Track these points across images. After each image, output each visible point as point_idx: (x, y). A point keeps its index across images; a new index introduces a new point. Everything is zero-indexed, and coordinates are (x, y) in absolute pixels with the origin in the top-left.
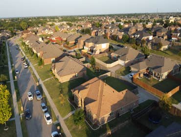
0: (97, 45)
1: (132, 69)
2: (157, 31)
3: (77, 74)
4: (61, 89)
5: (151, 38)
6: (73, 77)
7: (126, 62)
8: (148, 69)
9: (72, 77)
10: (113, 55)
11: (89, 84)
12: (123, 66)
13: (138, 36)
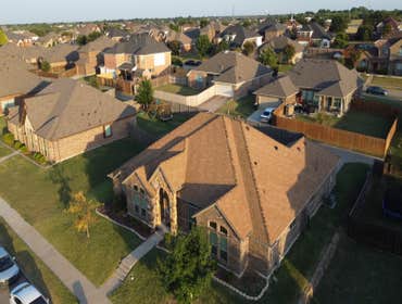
0: (142, 57)
1: (261, 100)
2: (266, 28)
3: (107, 127)
4: (63, 181)
5: (259, 41)
6: (97, 137)
7: (238, 85)
8: (299, 95)
9: (92, 139)
10: (194, 75)
11: (179, 140)
12: (229, 99)
13: (234, 37)
